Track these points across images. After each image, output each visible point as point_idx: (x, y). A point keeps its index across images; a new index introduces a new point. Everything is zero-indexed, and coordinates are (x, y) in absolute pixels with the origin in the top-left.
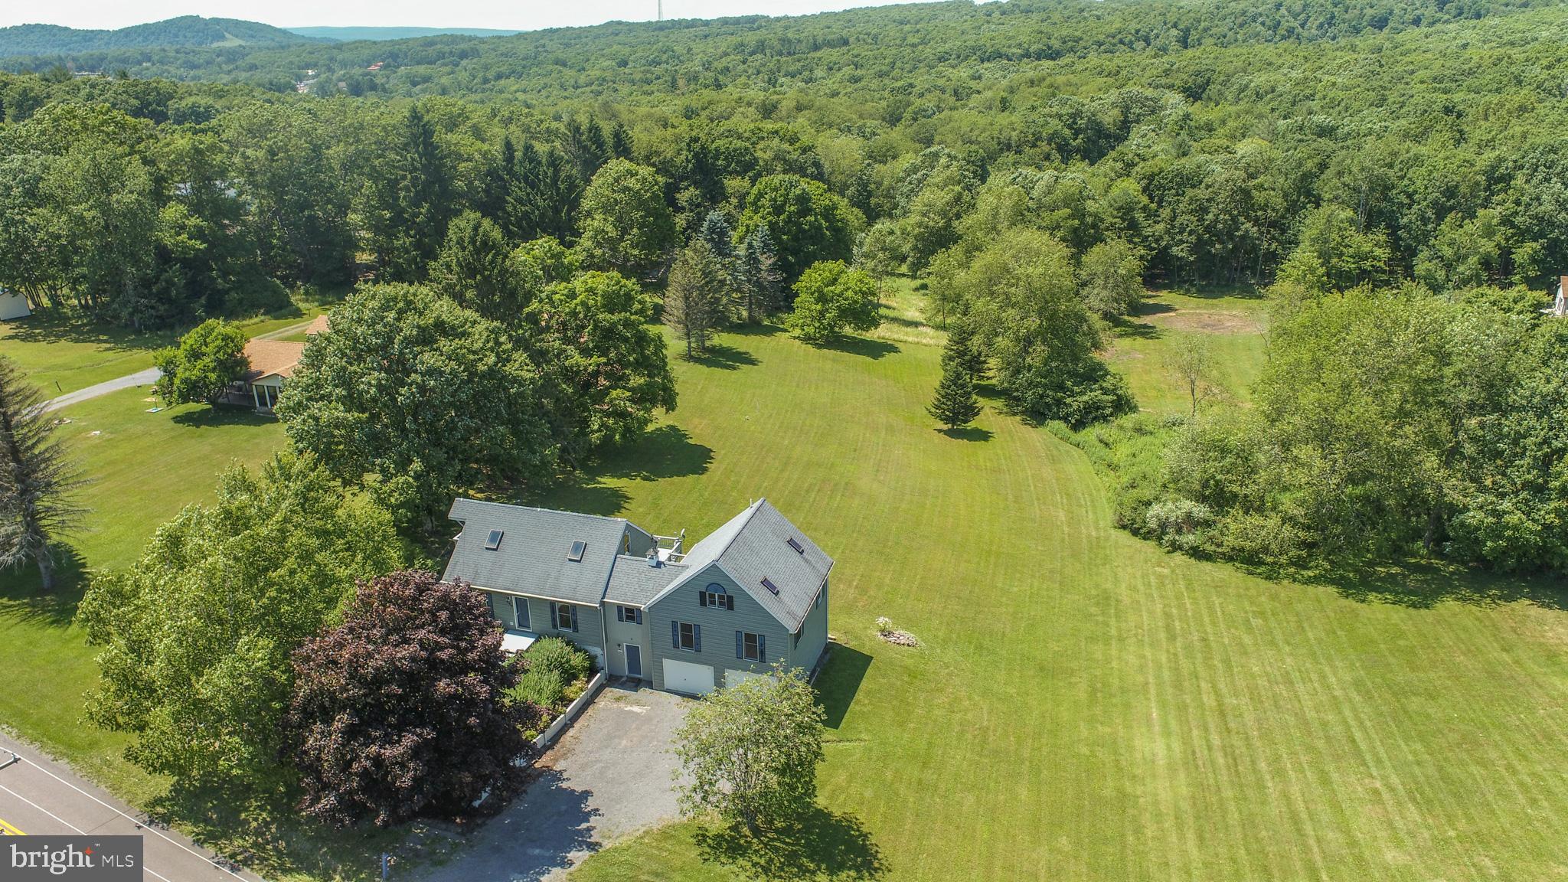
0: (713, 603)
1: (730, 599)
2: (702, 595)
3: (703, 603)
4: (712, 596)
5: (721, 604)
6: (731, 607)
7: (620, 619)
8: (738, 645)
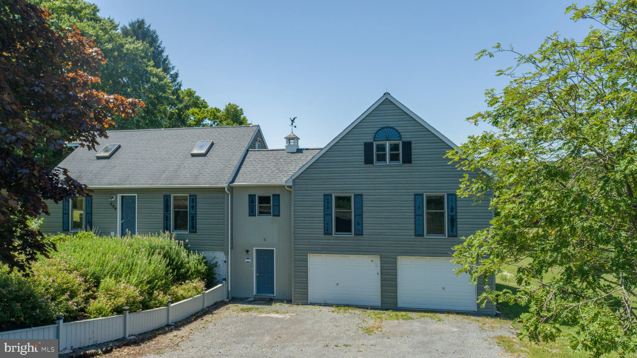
0: (381, 158)
1: (407, 146)
2: (368, 147)
3: (368, 160)
4: (381, 148)
5: (394, 158)
6: (408, 159)
7: (252, 213)
8: (418, 216)
